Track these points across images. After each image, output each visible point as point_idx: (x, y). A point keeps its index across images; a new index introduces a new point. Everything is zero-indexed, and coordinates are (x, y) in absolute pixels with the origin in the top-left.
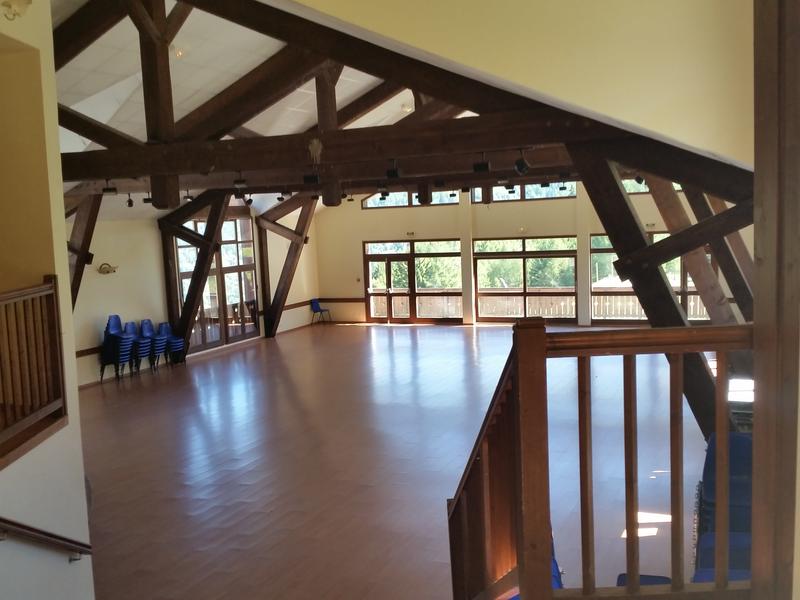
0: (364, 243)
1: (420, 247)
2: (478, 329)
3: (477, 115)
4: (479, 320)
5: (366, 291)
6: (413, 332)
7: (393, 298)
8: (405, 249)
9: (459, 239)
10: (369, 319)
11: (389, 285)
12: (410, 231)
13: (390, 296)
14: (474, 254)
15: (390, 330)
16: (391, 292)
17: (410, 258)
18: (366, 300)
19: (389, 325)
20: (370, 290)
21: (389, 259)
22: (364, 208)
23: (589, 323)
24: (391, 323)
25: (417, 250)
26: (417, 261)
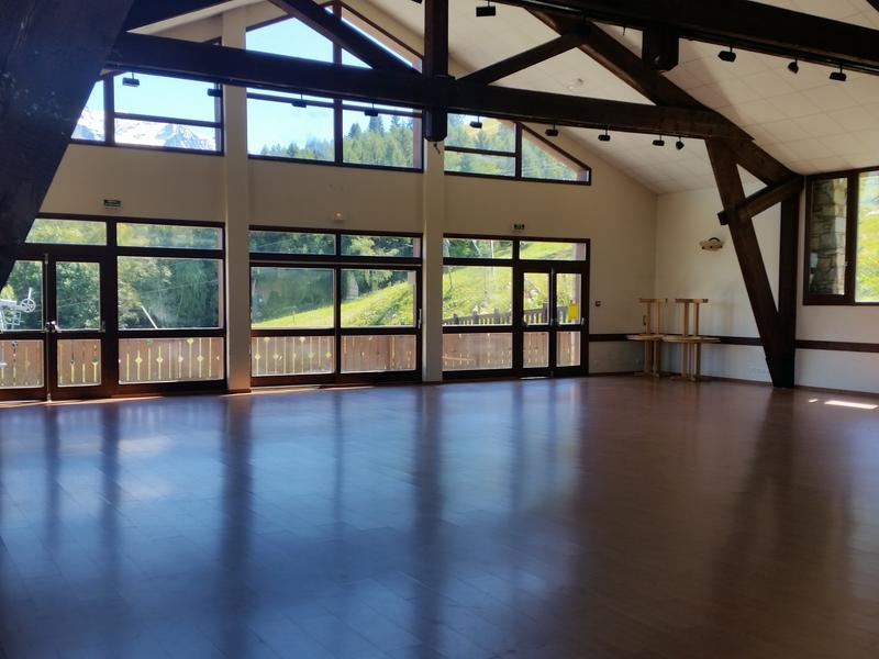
1: (128, 235)
4: (256, 382)
8: (94, 234)
11: (50, 314)
12: (112, 198)
13: (51, 340)
15: (53, 414)
17: (107, 256)
19: (49, 403)
21: (52, 255)
23: (440, 378)
24: (53, 399)
25: (122, 241)
26: (123, 262)
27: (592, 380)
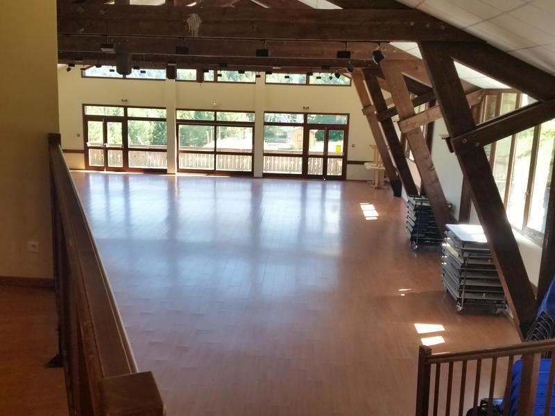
0: (84, 105)
1: (132, 112)
2: (178, 178)
3: (341, 8)
4: (180, 171)
5: (85, 145)
6: (126, 179)
7: (109, 151)
8: (121, 112)
9: (165, 108)
10: (88, 167)
11: (105, 140)
12: (124, 99)
13: (106, 150)
14: (177, 120)
15: (106, 176)
16: (107, 146)
17: (124, 120)
18: (85, 151)
19: (105, 172)
20: (89, 144)
21: (106, 120)
22: (83, 76)
23: (261, 176)
24: (107, 170)
25: (130, 114)
26: (129, 123)
27: (348, 183)
